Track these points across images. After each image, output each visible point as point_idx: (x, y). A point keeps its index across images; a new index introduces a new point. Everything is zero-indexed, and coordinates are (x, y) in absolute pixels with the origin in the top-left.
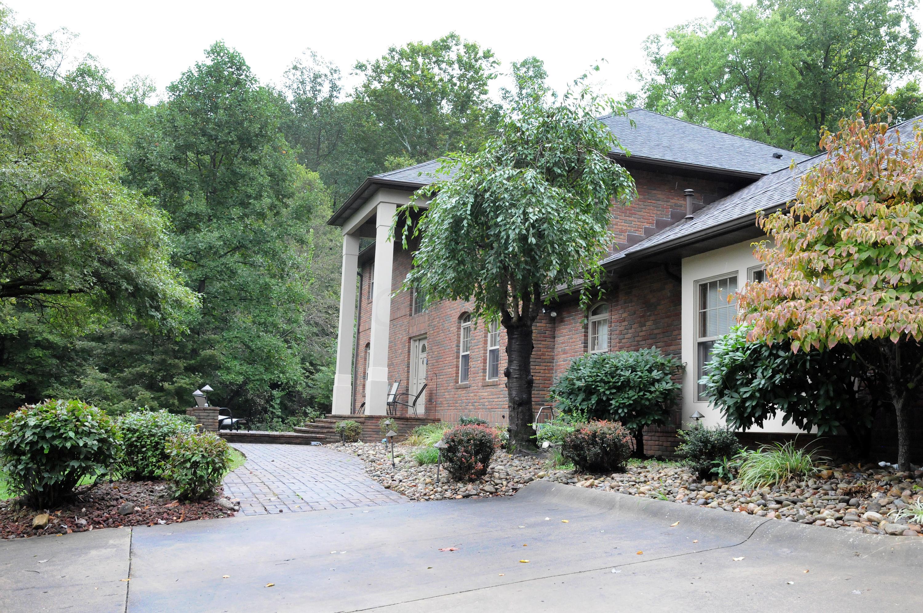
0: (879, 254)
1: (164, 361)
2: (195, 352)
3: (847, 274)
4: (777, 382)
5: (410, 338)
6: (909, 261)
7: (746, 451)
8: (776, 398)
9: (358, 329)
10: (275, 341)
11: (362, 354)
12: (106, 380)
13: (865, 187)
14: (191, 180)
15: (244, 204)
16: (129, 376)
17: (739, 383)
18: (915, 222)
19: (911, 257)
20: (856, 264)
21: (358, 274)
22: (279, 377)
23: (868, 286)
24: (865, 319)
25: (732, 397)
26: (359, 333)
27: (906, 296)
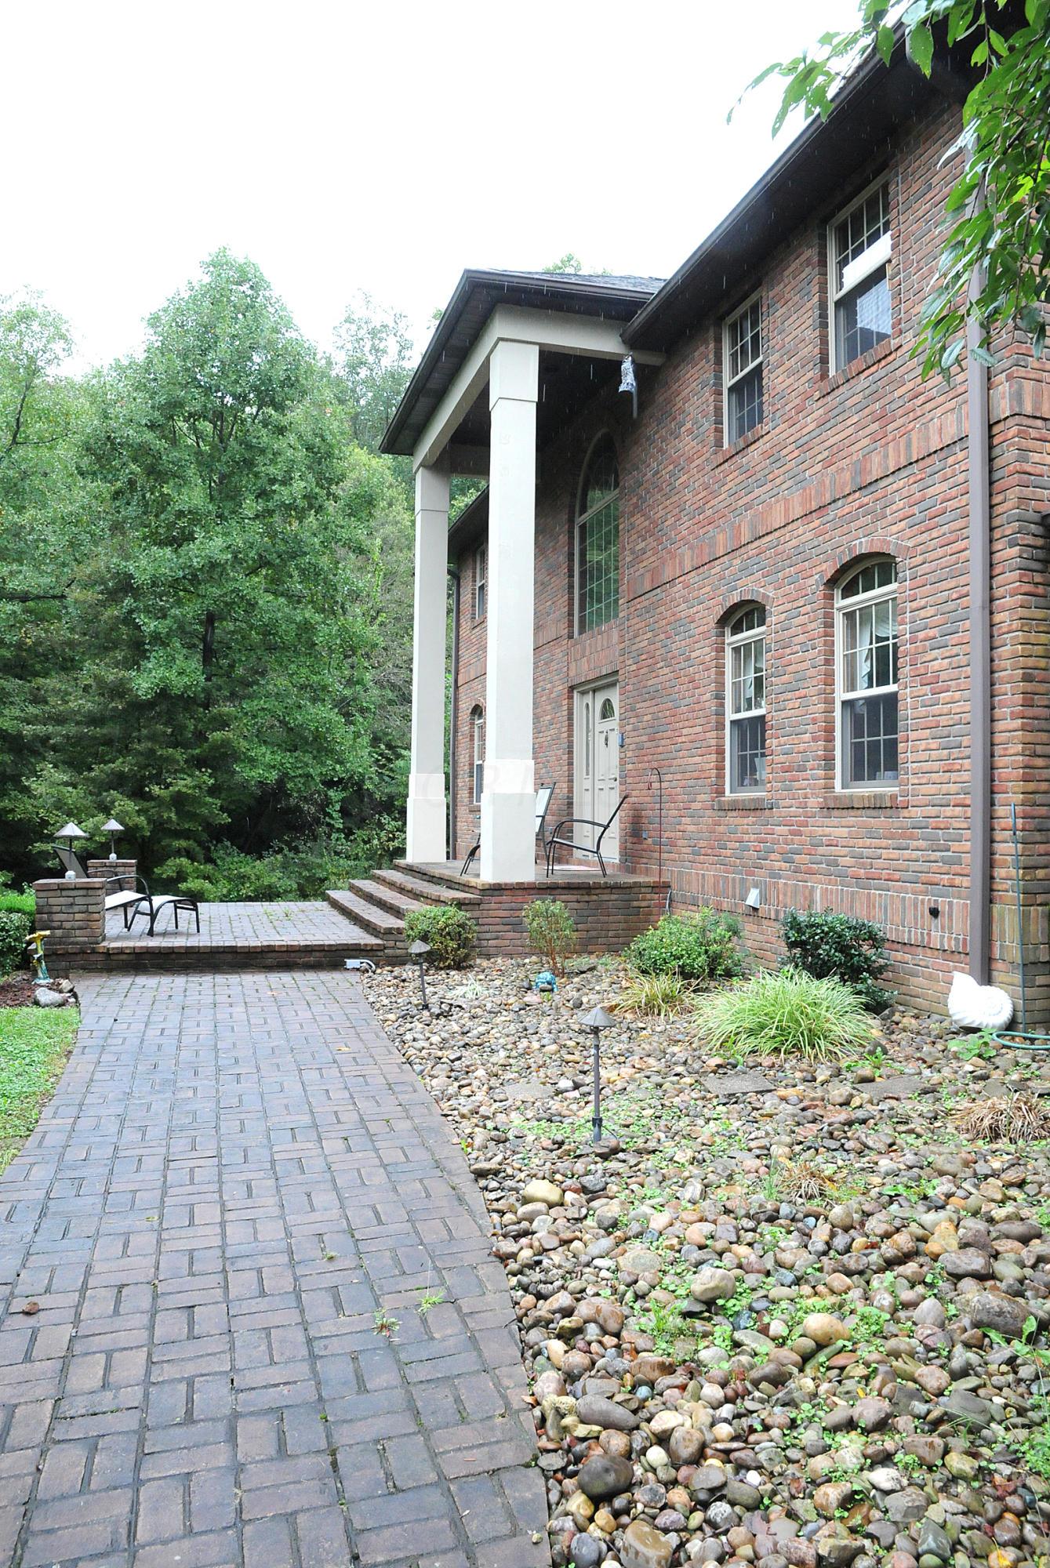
1: (152, 751)
2: (201, 736)
5: (572, 689)
9: (456, 681)
10: (324, 713)
11: (464, 729)
12: (66, 784)
14: (180, 460)
15: (263, 494)
16: (103, 776)
21: (449, 572)
22: (334, 769)
26: (457, 687)
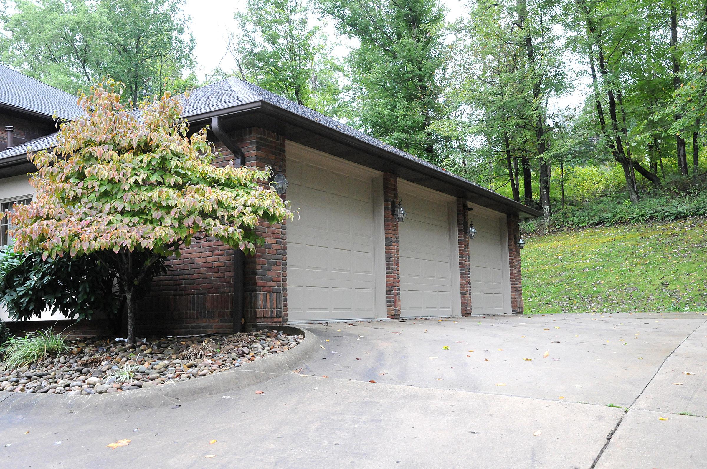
0: (113, 189)
3: (91, 202)
4: (44, 283)
6: (130, 195)
7: (14, 338)
8: (45, 295)
13: (106, 138)
17: (15, 283)
18: (137, 167)
19: (132, 192)
20: (98, 194)
23: (104, 211)
24: (97, 235)
25: (11, 295)
27: (127, 219)
